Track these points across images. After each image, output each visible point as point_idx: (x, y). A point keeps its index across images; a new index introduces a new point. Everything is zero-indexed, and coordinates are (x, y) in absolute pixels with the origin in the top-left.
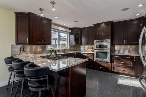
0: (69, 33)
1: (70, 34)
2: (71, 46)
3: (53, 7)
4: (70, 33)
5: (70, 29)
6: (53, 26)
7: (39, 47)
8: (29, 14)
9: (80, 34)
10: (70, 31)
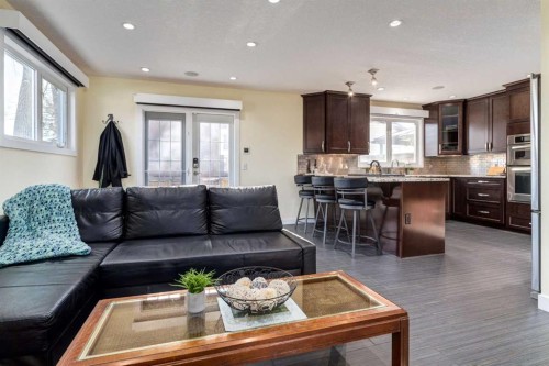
0: (421, 122)
1: (426, 121)
2: (429, 160)
3: (374, 78)
4: (425, 119)
5: (425, 107)
6: (373, 109)
7: (341, 159)
8: (326, 94)
9: (460, 120)
10: (426, 114)
